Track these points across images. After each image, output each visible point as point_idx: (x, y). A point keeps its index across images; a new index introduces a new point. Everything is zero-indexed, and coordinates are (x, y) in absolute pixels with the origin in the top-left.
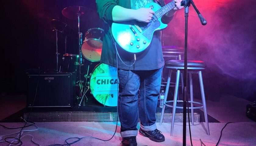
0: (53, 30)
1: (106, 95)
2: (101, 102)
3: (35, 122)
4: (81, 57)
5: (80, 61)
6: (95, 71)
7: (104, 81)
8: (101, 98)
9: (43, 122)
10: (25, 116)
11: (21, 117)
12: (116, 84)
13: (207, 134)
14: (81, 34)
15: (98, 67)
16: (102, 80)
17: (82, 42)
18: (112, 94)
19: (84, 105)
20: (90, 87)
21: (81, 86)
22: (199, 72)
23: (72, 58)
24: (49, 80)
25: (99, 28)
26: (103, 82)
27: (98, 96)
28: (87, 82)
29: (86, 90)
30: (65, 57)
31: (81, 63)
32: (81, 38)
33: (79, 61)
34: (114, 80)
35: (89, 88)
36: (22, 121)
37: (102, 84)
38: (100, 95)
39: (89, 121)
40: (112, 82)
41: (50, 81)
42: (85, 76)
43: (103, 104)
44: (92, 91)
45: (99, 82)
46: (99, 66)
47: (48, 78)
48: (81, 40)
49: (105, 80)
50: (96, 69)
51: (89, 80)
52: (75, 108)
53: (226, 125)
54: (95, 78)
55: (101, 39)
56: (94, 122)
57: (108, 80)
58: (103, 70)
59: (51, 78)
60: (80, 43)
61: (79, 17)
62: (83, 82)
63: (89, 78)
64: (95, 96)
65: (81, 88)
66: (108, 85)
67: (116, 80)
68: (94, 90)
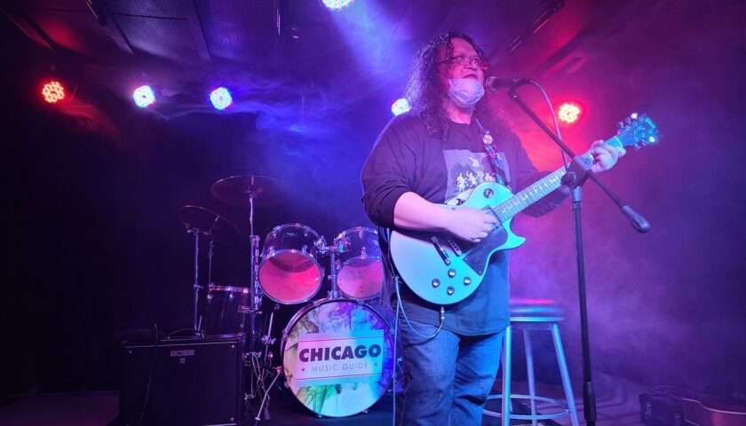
0: (189, 231)
2: (310, 407)
4: (257, 293)
5: (254, 304)
6: (297, 330)
7: (317, 351)
8: (310, 397)
12: (347, 359)
14: (255, 240)
15: (303, 319)
16: (313, 350)
17: (260, 259)
18: (339, 385)
19: (267, 417)
20: (282, 370)
22: (552, 327)
23: (231, 296)
24: (182, 357)
25: (299, 226)
26: (316, 354)
27: (304, 393)
30: (213, 293)
31: (257, 309)
32: (255, 247)
33: (249, 302)
35: (279, 372)
37: (313, 359)
38: (309, 387)
40: (338, 353)
41: (183, 361)
42: (263, 339)
43: (317, 411)
44: (288, 378)
45: (306, 355)
46: (305, 316)
47: (179, 353)
48: (257, 251)
49: (321, 350)
50: (298, 324)
51: (278, 351)
54: (296, 346)
55: (307, 251)
57: (327, 350)
58: (315, 326)
59: (185, 353)
60: (255, 259)
61: (251, 200)
62: (260, 354)
63: (272, 343)
64: (295, 392)
65: (257, 369)
66: (327, 362)
67: (348, 349)
68: (294, 376)
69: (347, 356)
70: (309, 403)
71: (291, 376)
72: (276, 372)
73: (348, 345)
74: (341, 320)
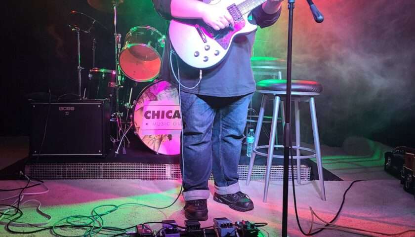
0: (73, 29)
1: (161, 136)
2: (151, 148)
3: (44, 179)
4: (119, 73)
5: (118, 81)
6: (142, 98)
7: (156, 112)
8: (152, 141)
9: (56, 179)
10: (27, 170)
11: (21, 172)
12: (176, 118)
13: (322, 199)
14: (118, 37)
15: (147, 91)
17: (121, 49)
18: (169, 135)
19: (124, 152)
20: (133, 123)
21: (119, 121)
22: (310, 100)
23: (103, 75)
24: (67, 111)
25: (149, 27)
26: (156, 115)
27: (148, 138)
28: (129, 115)
29: (127, 127)
30: (92, 73)
31: (119, 84)
32: (118, 42)
33: (115, 80)
34: (174, 112)
35: (132, 125)
36: (23, 178)
37: (153, 118)
38: (151, 135)
39: (132, 178)
40: (170, 115)
41: (67, 113)
42: (125, 105)
43: (156, 150)
44: (137, 129)
45: (149, 115)
46: (148, 89)
47: (65, 109)
48: (119, 45)
49: (159, 112)
50: (144, 94)
51: (132, 111)
52: (108, 157)
53: (352, 184)
54: (142, 109)
55: (151, 45)
56: (140, 180)
57: (163, 112)
58: (155, 96)
59: (69, 109)
60: (118, 51)
61: (115, 8)
62: (122, 114)
63: (132, 108)
64: (142, 138)
65: (120, 124)
66: (162, 120)
67: (177, 112)
68: (141, 128)
69: (176, 117)
70: (151, 145)
71: (139, 128)
72: (130, 125)
73: (177, 110)
74: (172, 93)
